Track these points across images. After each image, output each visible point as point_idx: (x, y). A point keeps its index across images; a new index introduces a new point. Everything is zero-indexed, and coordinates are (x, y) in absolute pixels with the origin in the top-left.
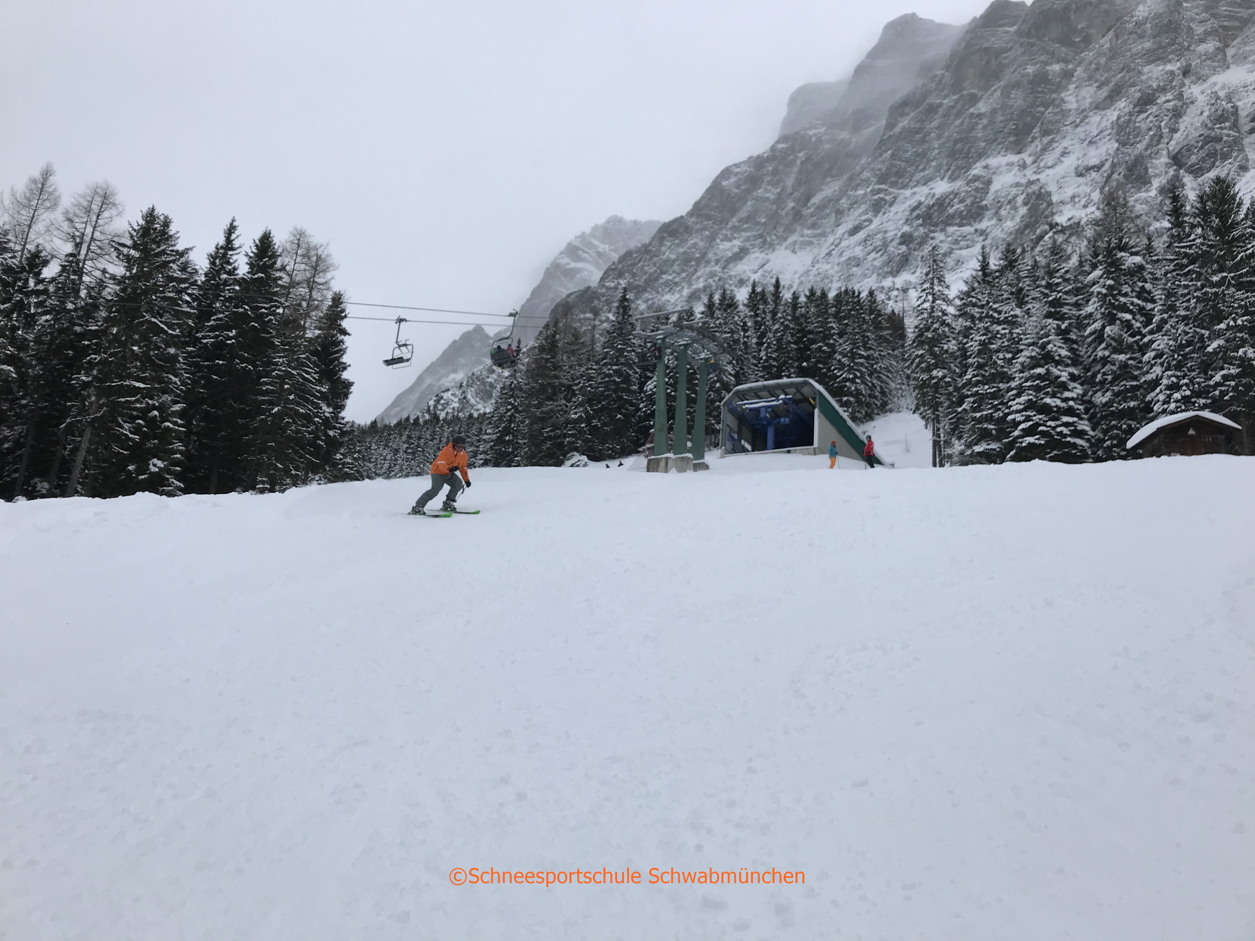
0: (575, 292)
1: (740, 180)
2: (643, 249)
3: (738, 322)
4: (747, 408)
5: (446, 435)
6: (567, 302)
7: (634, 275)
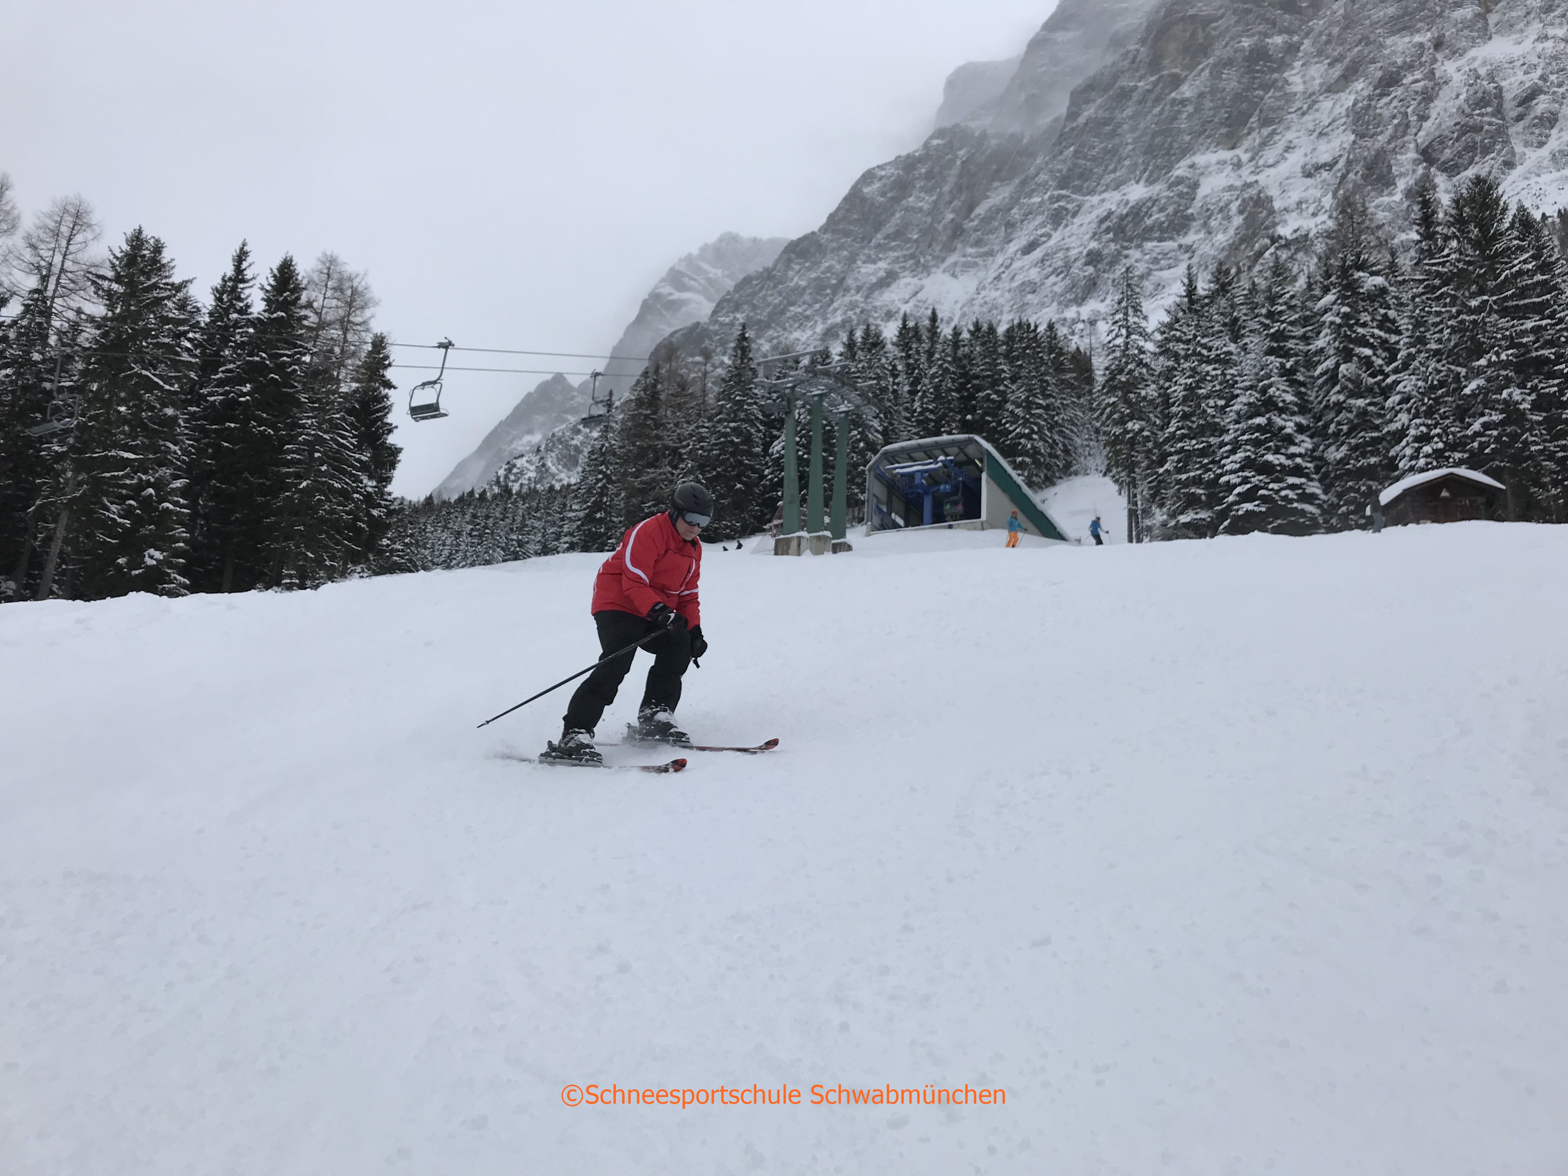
0: (680, 330)
1: (885, 185)
2: (765, 275)
3: (886, 366)
4: (898, 473)
5: (520, 512)
6: (671, 343)
7: (754, 307)
